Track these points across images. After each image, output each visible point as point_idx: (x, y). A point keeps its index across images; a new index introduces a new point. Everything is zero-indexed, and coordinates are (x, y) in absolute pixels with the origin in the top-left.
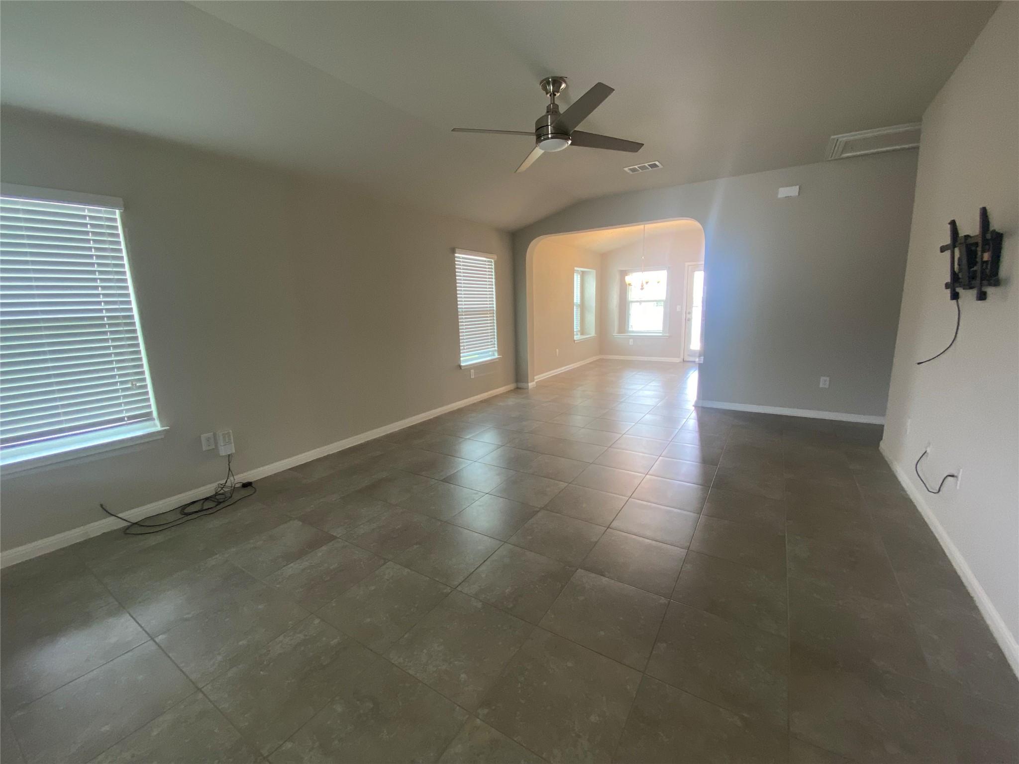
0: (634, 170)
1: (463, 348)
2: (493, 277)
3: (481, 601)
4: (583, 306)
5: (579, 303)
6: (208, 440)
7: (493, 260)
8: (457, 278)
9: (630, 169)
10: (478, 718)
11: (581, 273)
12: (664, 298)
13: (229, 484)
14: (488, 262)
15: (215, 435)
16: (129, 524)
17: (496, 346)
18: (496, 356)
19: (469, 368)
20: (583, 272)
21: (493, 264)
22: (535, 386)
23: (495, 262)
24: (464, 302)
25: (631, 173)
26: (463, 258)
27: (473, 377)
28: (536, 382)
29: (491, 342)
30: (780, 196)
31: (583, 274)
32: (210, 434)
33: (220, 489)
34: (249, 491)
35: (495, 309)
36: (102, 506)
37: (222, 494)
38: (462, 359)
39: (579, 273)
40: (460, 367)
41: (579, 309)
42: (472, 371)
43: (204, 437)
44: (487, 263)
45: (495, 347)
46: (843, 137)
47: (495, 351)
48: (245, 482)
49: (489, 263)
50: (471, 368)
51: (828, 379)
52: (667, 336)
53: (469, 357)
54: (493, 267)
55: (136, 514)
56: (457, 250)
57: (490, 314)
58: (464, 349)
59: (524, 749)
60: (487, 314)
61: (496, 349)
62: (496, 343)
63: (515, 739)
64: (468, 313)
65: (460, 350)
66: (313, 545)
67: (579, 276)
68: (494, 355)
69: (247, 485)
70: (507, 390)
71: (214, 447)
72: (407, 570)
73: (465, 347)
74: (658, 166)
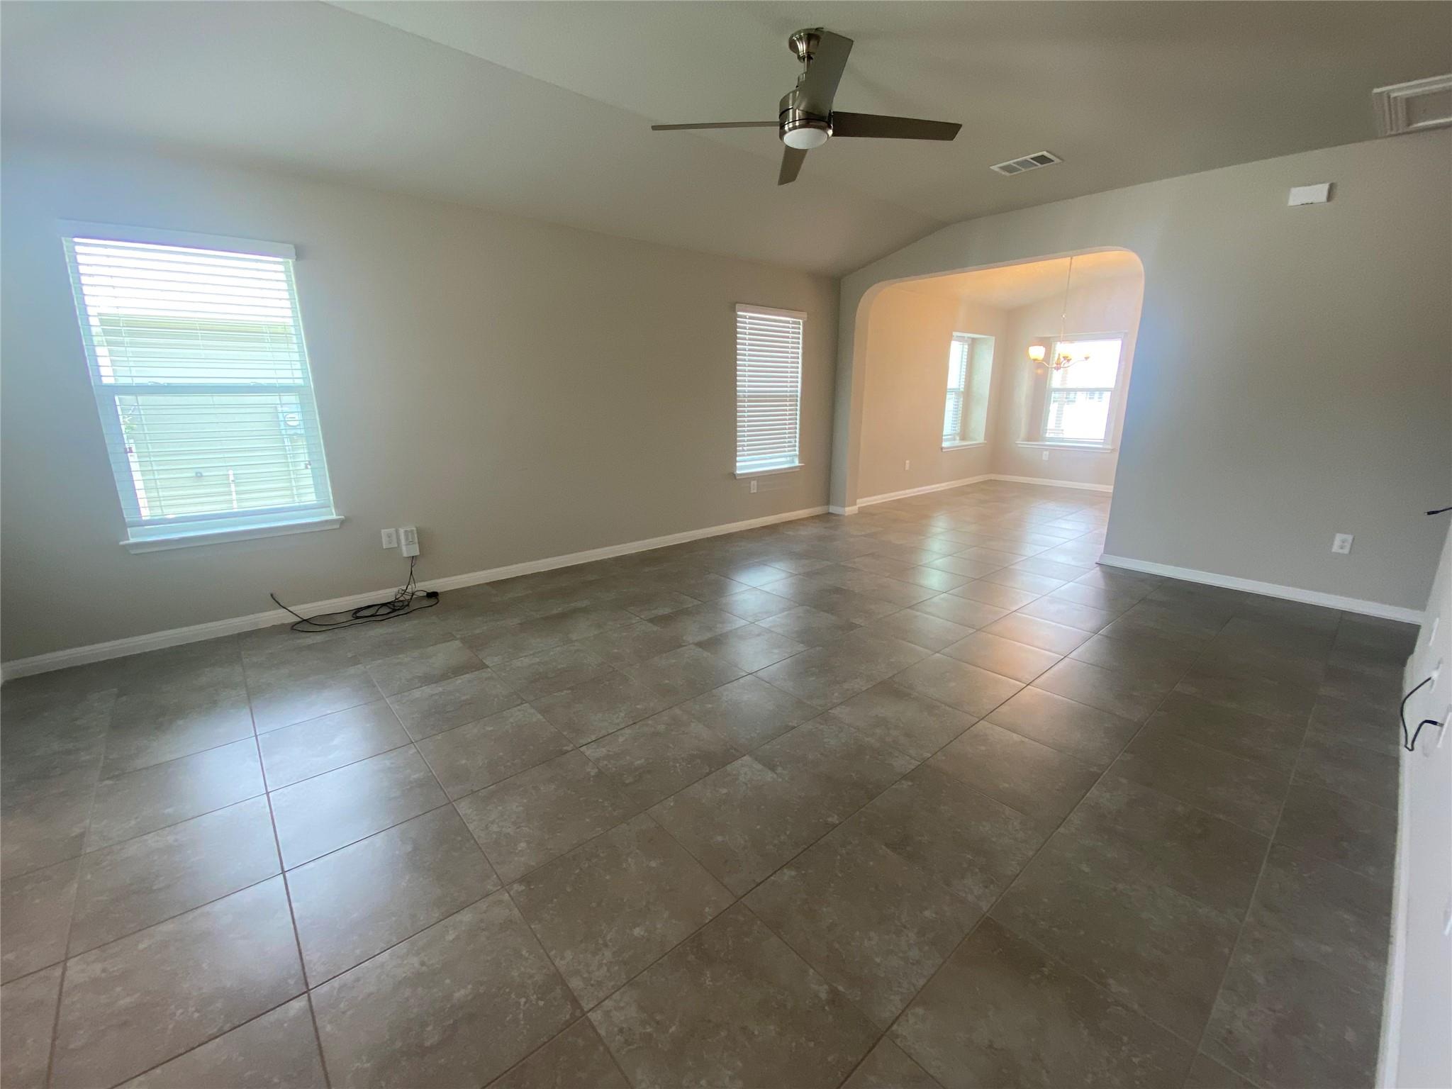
0: (1008, 169)
1: (741, 448)
2: (800, 346)
3: (598, 768)
4: (967, 395)
5: (962, 390)
6: (389, 536)
7: (801, 321)
8: (738, 346)
9: (1003, 168)
10: (508, 893)
11: (970, 342)
12: (1112, 385)
13: (409, 590)
14: (794, 323)
15: (397, 532)
16: (300, 620)
17: (797, 448)
18: (797, 463)
19: (749, 478)
20: (973, 339)
21: (801, 327)
22: (857, 512)
23: (804, 323)
24: (746, 382)
25: (1007, 174)
26: (750, 318)
27: (755, 491)
28: (859, 508)
29: (789, 442)
30: (1291, 202)
31: (973, 344)
32: (392, 530)
33: (399, 595)
34: (433, 601)
35: (799, 394)
36: (272, 595)
37: (401, 601)
38: (738, 464)
39: (966, 341)
40: (733, 475)
41: (962, 399)
42: (754, 483)
43: (384, 532)
44: (790, 325)
45: (795, 450)
46: (1399, 90)
47: (795, 455)
48: (429, 591)
49: (793, 325)
50: (754, 479)
51: (1349, 538)
52: (1108, 449)
53: (749, 463)
54: (801, 331)
55: (308, 609)
56: (738, 306)
57: (790, 401)
58: (743, 450)
59: (535, 939)
60: (786, 401)
61: (797, 453)
62: (797, 444)
63: (533, 927)
64: (756, 398)
65: (736, 451)
66: (458, 671)
67: (966, 346)
68: (793, 462)
69: (433, 595)
70: (812, 515)
71: (396, 546)
72: (540, 716)
73: (745, 448)
74: (1053, 161)
